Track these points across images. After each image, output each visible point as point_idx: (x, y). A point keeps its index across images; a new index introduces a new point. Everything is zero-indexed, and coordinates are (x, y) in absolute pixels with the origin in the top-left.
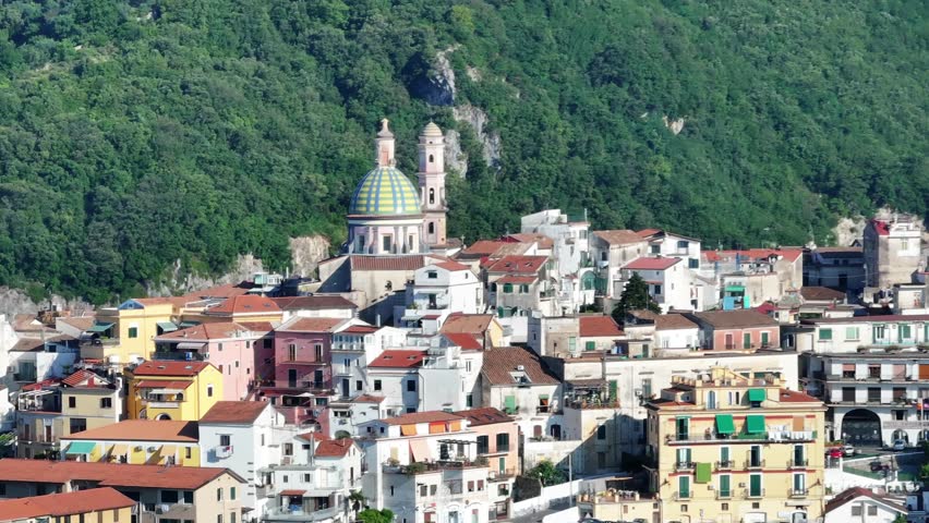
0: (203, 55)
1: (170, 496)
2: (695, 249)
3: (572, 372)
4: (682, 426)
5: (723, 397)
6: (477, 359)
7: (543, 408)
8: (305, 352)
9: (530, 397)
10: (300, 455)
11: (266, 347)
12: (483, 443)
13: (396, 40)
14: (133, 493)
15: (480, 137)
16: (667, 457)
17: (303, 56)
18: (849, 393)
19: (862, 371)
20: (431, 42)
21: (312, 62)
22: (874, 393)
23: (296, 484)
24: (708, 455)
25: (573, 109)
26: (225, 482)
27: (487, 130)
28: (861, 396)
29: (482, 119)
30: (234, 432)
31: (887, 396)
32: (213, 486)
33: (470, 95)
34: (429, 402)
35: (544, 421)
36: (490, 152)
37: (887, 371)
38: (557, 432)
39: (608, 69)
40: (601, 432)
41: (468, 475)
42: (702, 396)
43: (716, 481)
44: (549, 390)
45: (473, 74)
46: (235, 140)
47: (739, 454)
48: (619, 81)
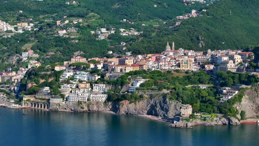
0: (179, 37)
1: (142, 66)
2: (193, 51)
3: (176, 59)
4: (182, 63)
5: (185, 61)
6: (170, 58)
7: (174, 62)
8: (158, 58)
9: (173, 61)
10: (153, 64)
11: (156, 57)
12: (168, 64)
13: (196, 35)
14: (140, 66)
15: (203, 44)
16: (181, 65)
17: (188, 37)
18: (198, 61)
19: (199, 60)
20: (199, 36)
21: (189, 37)
22: (200, 61)
23: (153, 66)
24: (184, 65)
25: (212, 41)
26: (146, 65)
27: (204, 43)
28: (199, 61)
29: (203, 42)
30: (149, 62)
31: (201, 61)
32: (145, 65)
33: (202, 40)
34: (166, 61)
35: (174, 63)
36: (204, 45)
37: (201, 60)
38: (175, 63)
39: (217, 38)
40: (178, 63)
41: (166, 66)
42: (183, 61)
43: (184, 67)
44: (175, 60)
45: (203, 38)
46: (180, 44)
47: (186, 65)
48: (218, 39)
